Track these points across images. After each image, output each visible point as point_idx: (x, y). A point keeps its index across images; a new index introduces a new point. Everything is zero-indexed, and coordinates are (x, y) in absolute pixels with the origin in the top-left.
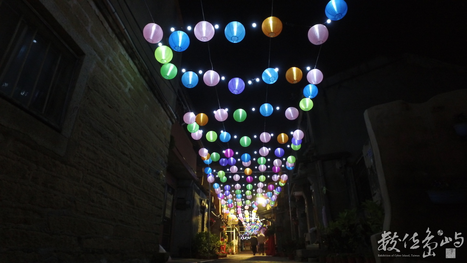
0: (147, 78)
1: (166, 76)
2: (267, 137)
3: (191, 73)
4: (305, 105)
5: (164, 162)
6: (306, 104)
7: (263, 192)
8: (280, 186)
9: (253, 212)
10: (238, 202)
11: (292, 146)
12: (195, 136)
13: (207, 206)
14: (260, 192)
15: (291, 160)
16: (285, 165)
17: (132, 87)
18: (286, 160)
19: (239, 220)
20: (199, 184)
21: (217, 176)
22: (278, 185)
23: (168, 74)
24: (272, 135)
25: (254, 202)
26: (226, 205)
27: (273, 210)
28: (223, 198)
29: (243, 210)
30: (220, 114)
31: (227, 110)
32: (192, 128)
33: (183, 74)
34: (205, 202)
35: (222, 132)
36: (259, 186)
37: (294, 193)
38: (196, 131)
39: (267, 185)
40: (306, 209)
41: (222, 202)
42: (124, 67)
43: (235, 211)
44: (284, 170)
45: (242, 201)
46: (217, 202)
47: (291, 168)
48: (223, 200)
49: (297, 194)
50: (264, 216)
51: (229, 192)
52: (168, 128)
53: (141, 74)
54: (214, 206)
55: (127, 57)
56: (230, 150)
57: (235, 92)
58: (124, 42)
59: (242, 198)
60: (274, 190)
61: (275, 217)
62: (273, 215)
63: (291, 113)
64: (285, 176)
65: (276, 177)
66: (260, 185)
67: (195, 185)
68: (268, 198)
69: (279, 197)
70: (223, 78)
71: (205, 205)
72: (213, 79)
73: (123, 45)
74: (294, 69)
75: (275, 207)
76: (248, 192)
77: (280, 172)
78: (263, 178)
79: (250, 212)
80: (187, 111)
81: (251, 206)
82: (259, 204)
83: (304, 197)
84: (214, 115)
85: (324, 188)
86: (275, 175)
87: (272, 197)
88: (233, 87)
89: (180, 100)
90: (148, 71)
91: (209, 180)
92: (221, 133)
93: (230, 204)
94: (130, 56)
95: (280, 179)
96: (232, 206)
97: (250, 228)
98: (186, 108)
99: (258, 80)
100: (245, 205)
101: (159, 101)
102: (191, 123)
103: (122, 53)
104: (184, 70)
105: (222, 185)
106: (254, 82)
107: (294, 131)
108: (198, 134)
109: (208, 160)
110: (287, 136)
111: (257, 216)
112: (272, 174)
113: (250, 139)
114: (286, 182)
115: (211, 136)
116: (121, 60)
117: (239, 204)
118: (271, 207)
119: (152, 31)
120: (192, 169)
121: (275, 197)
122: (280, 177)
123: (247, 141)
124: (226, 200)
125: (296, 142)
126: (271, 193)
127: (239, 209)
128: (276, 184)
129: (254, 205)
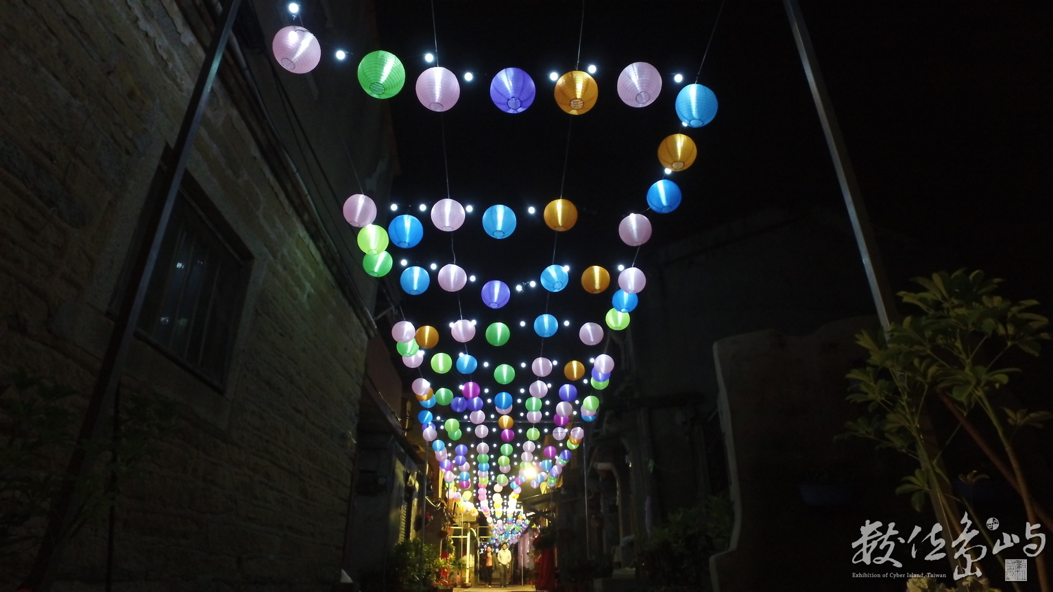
1: (372, 271)
2: (545, 366)
3: (417, 271)
4: (616, 321)
5: (353, 414)
6: (618, 319)
7: (533, 460)
8: (568, 449)
9: (510, 496)
10: (482, 477)
11: (593, 381)
12: (410, 361)
14: (527, 459)
15: (590, 404)
16: (579, 413)
18: (581, 404)
19: (481, 514)
21: (442, 428)
22: (565, 447)
23: (376, 269)
24: (555, 363)
25: (514, 477)
26: (455, 483)
27: (554, 493)
28: (450, 469)
29: (489, 492)
30: (461, 328)
31: (474, 322)
32: (406, 348)
34: (414, 478)
35: (461, 355)
36: (527, 447)
37: (597, 465)
38: (413, 355)
40: (617, 498)
41: (446, 475)
43: (473, 493)
44: (576, 421)
45: (490, 476)
47: (590, 417)
48: (449, 472)
49: (601, 466)
50: (533, 507)
51: (465, 459)
52: (361, 350)
56: (473, 384)
57: (494, 306)
59: (489, 471)
60: (556, 457)
61: (557, 510)
62: (552, 505)
63: (589, 333)
64: (579, 431)
65: (560, 433)
66: (529, 445)
67: (397, 443)
68: (544, 470)
69: (566, 470)
70: (473, 279)
71: (414, 485)
72: (454, 279)
75: (558, 488)
76: (503, 460)
77: (569, 424)
78: (535, 434)
79: (505, 497)
80: (400, 319)
81: (507, 485)
82: (525, 482)
83: (615, 473)
84: (450, 330)
85: (651, 461)
86: (559, 429)
87: (551, 468)
88: (491, 296)
91: (426, 435)
92: (459, 357)
93: (464, 482)
95: (567, 437)
96: (468, 486)
97: (504, 529)
98: (397, 311)
99: (533, 284)
100: (494, 483)
102: (405, 341)
103: (301, 235)
104: (404, 263)
105: (450, 445)
107: (595, 357)
108: (417, 357)
109: (429, 401)
110: (582, 366)
111: (518, 506)
112: (553, 427)
113: (513, 370)
114: (581, 443)
115: (441, 363)
116: (298, 248)
117: (482, 481)
118: (549, 489)
119: (358, 207)
120: (393, 413)
121: (559, 469)
122: (569, 432)
123: (507, 372)
124: (455, 473)
125: (600, 376)
126: (550, 461)
127: (482, 491)
128: (561, 445)
129: (514, 483)
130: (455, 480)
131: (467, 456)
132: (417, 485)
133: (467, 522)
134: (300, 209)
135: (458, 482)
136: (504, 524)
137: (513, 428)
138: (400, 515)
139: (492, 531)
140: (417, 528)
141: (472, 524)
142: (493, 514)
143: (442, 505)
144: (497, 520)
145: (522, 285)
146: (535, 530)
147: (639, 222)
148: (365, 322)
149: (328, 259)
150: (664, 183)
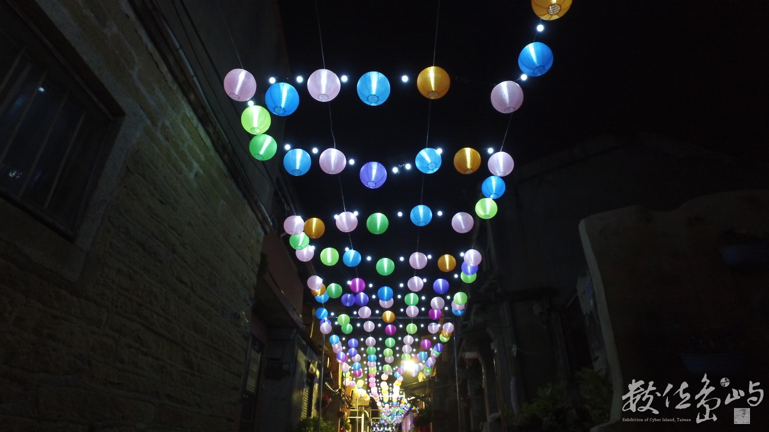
0: (226, 157)
1: (259, 154)
2: (421, 260)
3: (299, 152)
4: (484, 209)
5: (247, 298)
6: (486, 208)
7: (412, 352)
8: (440, 342)
9: (394, 384)
10: (371, 367)
11: (462, 276)
12: (302, 255)
13: (318, 373)
14: (407, 351)
15: (459, 299)
16: (450, 308)
17: (201, 172)
18: (452, 299)
19: (372, 398)
20: (305, 335)
21: (336, 323)
22: (438, 341)
23: (262, 152)
24: (430, 257)
25: (397, 367)
26: (351, 372)
27: (429, 381)
28: (345, 360)
29: (378, 381)
30: (344, 220)
31: (356, 213)
32: (298, 241)
33: (286, 152)
34: (315, 366)
35: (347, 249)
36: (407, 341)
37: (465, 355)
38: (305, 247)
39: (420, 339)
40: (483, 381)
41: (344, 367)
42: (188, 136)
43: (365, 382)
44: (447, 316)
45: (377, 366)
46: (335, 367)
47: (459, 312)
48: (345, 363)
49: (469, 355)
50: (413, 393)
51: (356, 351)
52: (258, 241)
53: (217, 150)
54: (329, 373)
55: (195, 121)
56: (360, 280)
57: (371, 185)
58: (192, 97)
59: (377, 361)
60: (431, 349)
61: (432, 396)
62: (428, 391)
63: (460, 221)
65: (434, 327)
66: (409, 339)
67: (300, 337)
68: (421, 361)
69: (438, 360)
70: (352, 162)
71: (315, 372)
72: (335, 162)
73: (190, 102)
74: (468, 151)
75: (432, 377)
76: (388, 351)
77: (441, 319)
78: (414, 328)
79: (390, 385)
80: (291, 214)
81: (391, 374)
82: (406, 372)
83: (481, 361)
84: (335, 221)
85: (514, 346)
86: (433, 324)
87: (427, 359)
88: (368, 177)
89: (280, 194)
90: (229, 145)
91: (323, 329)
92: (345, 252)
93: (357, 371)
94: (201, 120)
96: (360, 374)
97: (390, 412)
98: (288, 209)
99: (408, 167)
100: (381, 373)
101: (245, 196)
102: (296, 234)
103: (187, 114)
104: (287, 147)
105: (344, 339)
106: (402, 170)
107: (465, 251)
108: (308, 252)
109: (323, 296)
110: (454, 259)
111: (401, 392)
112: (428, 322)
113: (393, 263)
114: (452, 336)
115: (329, 256)
116: (184, 126)
117: (371, 371)
118: (425, 378)
119: (238, 81)
120: (295, 310)
121: (433, 360)
122: (441, 329)
123: (388, 264)
124: (350, 364)
125: (469, 269)
126: (426, 353)
127: (372, 380)
128: (435, 338)
129: (397, 372)
130: (350, 370)
131: (358, 349)
133: (361, 406)
134: (186, 88)
136: (390, 407)
138: (303, 396)
139: (381, 413)
140: (318, 407)
141: (365, 407)
142: (381, 399)
143: (341, 391)
144: (384, 404)
145: (398, 167)
146: (414, 411)
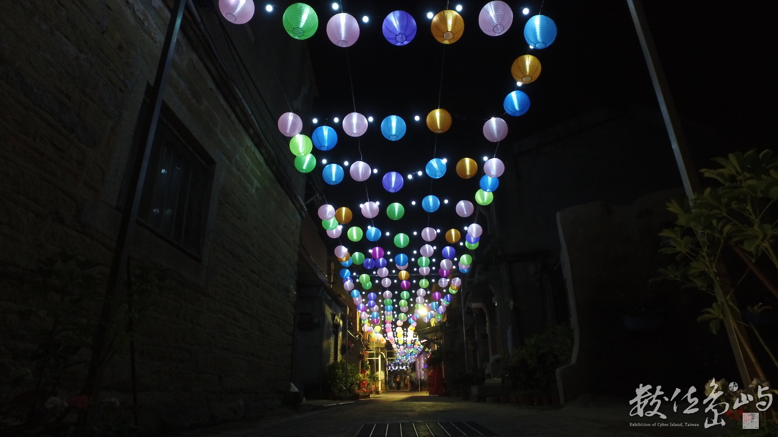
0: (274, 168)
1: (302, 168)
2: (431, 233)
3: (334, 167)
6: (484, 197)
7: (425, 302)
8: (450, 293)
9: (408, 329)
10: (388, 316)
11: (467, 244)
12: (333, 234)
14: (420, 302)
15: (465, 259)
16: (457, 267)
17: (259, 185)
18: (459, 260)
19: (388, 341)
21: (358, 281)
22: (448, 292)
24: (439, 231)
25: (411, 315)
27: (441, 326)
28: (364, 310)
29: (393, 326)
30: (368, 208)
31: (378, 203)
32: (329, 224)
33: (323, 167)
34: (339, 318)
35: (369, 227)
37: (471, 305)
38: (334, 229)
40: (487, 328)
41: (362, 315)
42: (250, 162)
43: (382, 327)
45: (394, 315)
46: (354, 316)
47: (466, 269)
48: (364, 313)
49: (474, 305)
50: (425, 336)
52: (297, 226)
56: (379, 249)
57: (392, 191)
59: (393, 311)
60: (442, 300)
61: (443, 338)
62: (439, 334)
63: (463, 208)
64: (457, 280)
65: (444, 282)
66: (421, 292)
67: (326, 293)
68: (432, 310)
69: (448, 309)
70: (375, 171)
71: (339, 323)
72: (362, 172)
75: (443, 322)
76: (403, 302)
77: (450, 275)
78: (426, 283)
79: (405, 329)
80: (324, 203)
81: (406, 320)
82: (419, 318)
83: (485, 311)
84: (360, 209)
85: (511, 301)
86: (443, 279)
87: (438, 308)
88: (389, 184)
91: (347, 287)
92: (368, 229)
93: (375, 319)
94: (257, 145)
95: (449, 285)
96: (378, 322)
97: (405, 352)
98: (321, 197)
99: (420, 173)
100: (397, 320)
102: (328, 218)
105: (364, 293)
106: (415, 176)
107: (468, 225)
108: (337, 230)
109: (347, 262)
110: (459, 232)
111: (415, 335)
112: (438, 278)
113: (408, 237)
114: (459, 289)
115: (355, 233)
116: (247, 154)
117: (388, 319)
118: (437, 323)
119: (288, 122)
120: (322, 271)
121: (443, 308)
122: (450, 282)
123: (404, 239)
124: (369, 313)
125: (472, 239)
126: (437, 303)
127: (389, 326)
128: (445, 291)
129: (411, 319)
130: (369, 318)
131: (376, 301)
132: (341, 322)
133: (378, 348)
134: (247, 125)
135: (370, 319)
136: (405, 349)
137: (409, 280)
138: (330, 343)
139: (396, 354)
140: (343, 352)
141: (382, 349)
142: (396, 342)
143: (360, 336)
144: (399, 346)
145: (411, 174)
146: (427, 352)
147: (498, 123)
148: (298, 206)
149: (269, 161)
150: (517, 94)
